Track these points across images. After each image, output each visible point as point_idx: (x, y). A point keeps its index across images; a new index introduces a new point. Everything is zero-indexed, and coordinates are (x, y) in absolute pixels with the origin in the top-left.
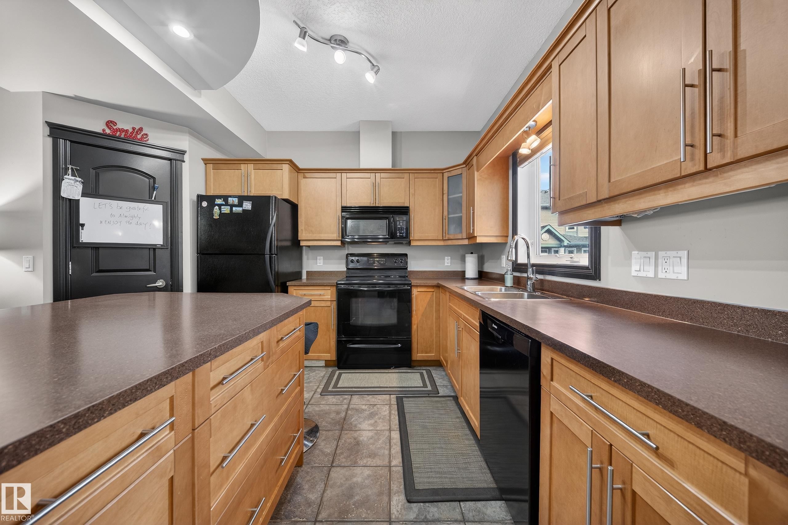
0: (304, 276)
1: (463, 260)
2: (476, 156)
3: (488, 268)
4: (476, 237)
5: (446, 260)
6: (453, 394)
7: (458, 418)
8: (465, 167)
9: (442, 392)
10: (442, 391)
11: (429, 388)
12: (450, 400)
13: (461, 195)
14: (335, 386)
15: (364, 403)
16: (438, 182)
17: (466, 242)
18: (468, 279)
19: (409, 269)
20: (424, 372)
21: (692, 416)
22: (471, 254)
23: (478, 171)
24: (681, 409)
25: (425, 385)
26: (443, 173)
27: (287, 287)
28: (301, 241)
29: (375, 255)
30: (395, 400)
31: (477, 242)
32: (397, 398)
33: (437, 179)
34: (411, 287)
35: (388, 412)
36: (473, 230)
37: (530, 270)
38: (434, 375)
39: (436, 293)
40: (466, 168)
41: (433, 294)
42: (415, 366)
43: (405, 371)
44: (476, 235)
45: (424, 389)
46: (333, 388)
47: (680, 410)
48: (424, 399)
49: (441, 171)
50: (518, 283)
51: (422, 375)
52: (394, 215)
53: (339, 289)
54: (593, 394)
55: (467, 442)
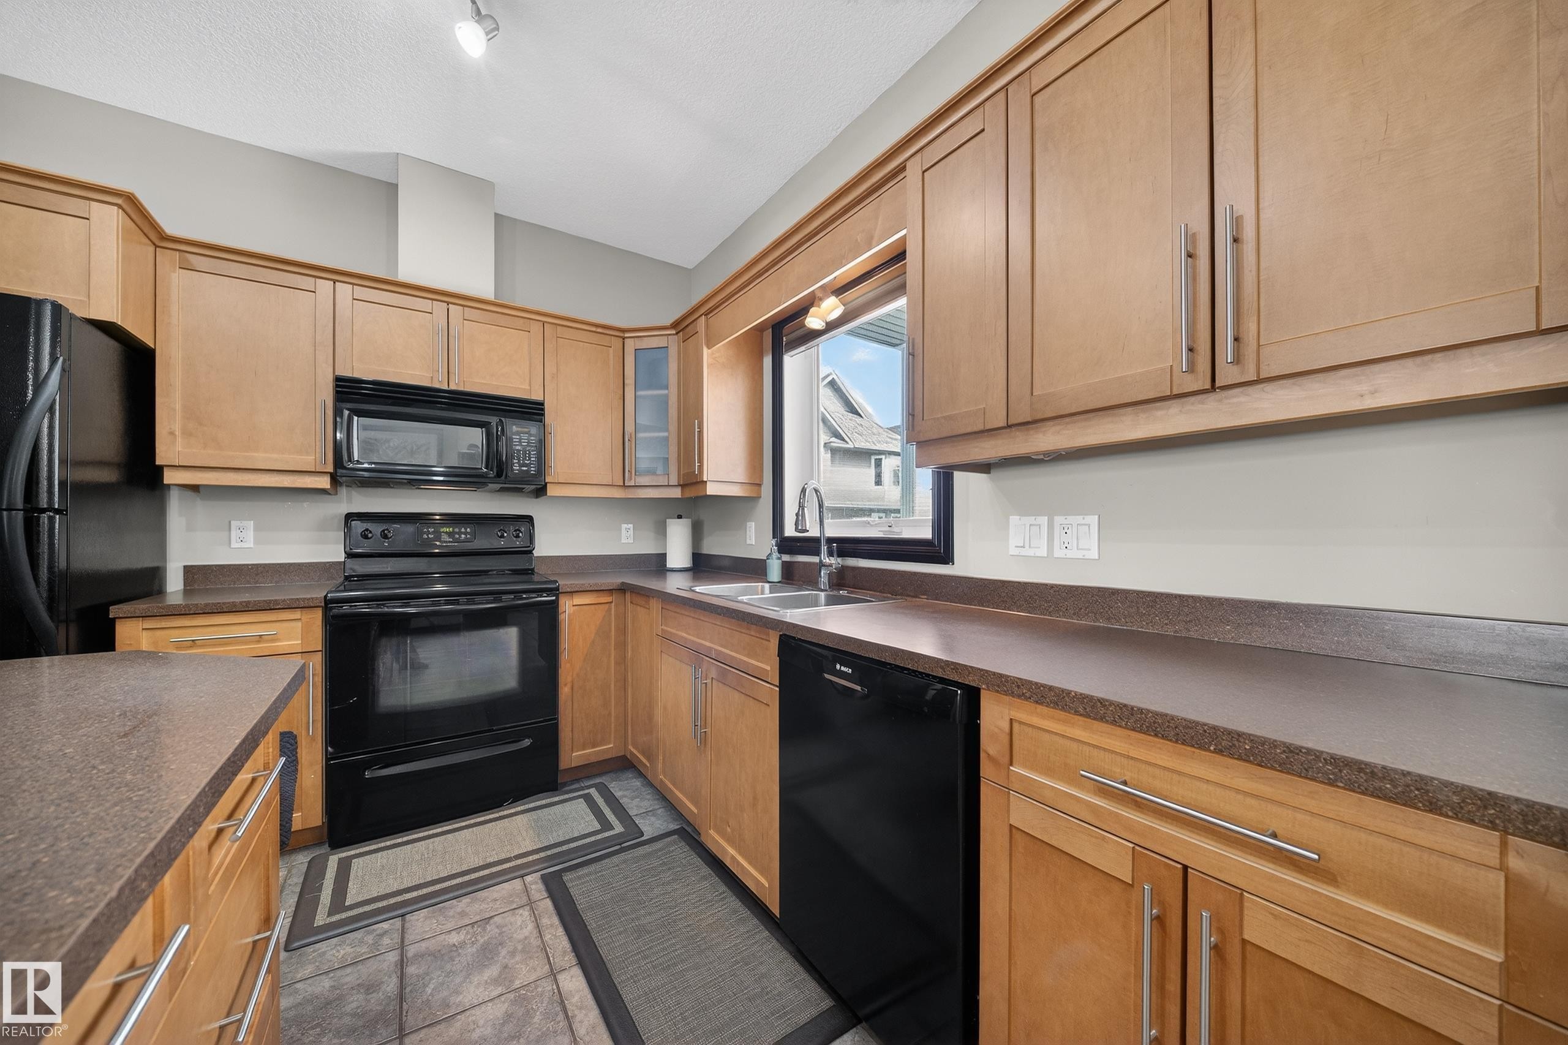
0: (174, 583)
1: (661, 531)
2: (706, 314)
3: (714, 546)
4: (706, 482)
5: (624, 532)
6: (673, 826)
7: (704, 878)
8: (674, 334)
9: (649, 831)
10: (651, 826)
11: (619, 828)
12: (675, 842)
13: (666, 392)
14: (334, 909)
15: (450, 925)
16: (612, 354)
17: (676, 493)
18: (673, 570)
19: (536, 553)
20: (593, 791)
21: (1417, 792)
22: (678, 518)
23: (709, 348)
24: (1389, 784)
25: (606, 825)
26: (624, 339)
27: (113, 622)
28: (165, 469)
29: (438, 517)
30: (541, 886)
31: (708, 493)
32: (545, 879)
33: (611, 350)
34: (557, 596)
35: (531, 926)
36: (701, 467)
37: (824, 548)
38: (618, 794)
39: (616, 605)
40: (676, 337)
41: (609, 610)
42: (565, 784)
43: (544, 802)
44: (705, 479)
45: (606, 834)
46: (330, 914)
47: (1388, 786)
48: (615, 859)
49: (622, 333)
50: (790, 575)
51: (588, 799)
52: (505, 417)
53: (334, 617)
54: (1125, 778)
55: (742, 929)
